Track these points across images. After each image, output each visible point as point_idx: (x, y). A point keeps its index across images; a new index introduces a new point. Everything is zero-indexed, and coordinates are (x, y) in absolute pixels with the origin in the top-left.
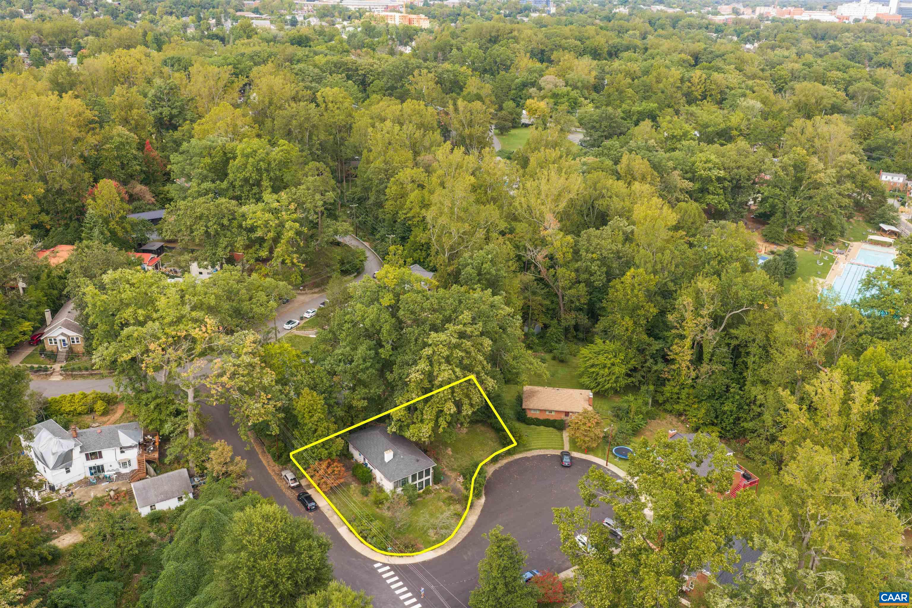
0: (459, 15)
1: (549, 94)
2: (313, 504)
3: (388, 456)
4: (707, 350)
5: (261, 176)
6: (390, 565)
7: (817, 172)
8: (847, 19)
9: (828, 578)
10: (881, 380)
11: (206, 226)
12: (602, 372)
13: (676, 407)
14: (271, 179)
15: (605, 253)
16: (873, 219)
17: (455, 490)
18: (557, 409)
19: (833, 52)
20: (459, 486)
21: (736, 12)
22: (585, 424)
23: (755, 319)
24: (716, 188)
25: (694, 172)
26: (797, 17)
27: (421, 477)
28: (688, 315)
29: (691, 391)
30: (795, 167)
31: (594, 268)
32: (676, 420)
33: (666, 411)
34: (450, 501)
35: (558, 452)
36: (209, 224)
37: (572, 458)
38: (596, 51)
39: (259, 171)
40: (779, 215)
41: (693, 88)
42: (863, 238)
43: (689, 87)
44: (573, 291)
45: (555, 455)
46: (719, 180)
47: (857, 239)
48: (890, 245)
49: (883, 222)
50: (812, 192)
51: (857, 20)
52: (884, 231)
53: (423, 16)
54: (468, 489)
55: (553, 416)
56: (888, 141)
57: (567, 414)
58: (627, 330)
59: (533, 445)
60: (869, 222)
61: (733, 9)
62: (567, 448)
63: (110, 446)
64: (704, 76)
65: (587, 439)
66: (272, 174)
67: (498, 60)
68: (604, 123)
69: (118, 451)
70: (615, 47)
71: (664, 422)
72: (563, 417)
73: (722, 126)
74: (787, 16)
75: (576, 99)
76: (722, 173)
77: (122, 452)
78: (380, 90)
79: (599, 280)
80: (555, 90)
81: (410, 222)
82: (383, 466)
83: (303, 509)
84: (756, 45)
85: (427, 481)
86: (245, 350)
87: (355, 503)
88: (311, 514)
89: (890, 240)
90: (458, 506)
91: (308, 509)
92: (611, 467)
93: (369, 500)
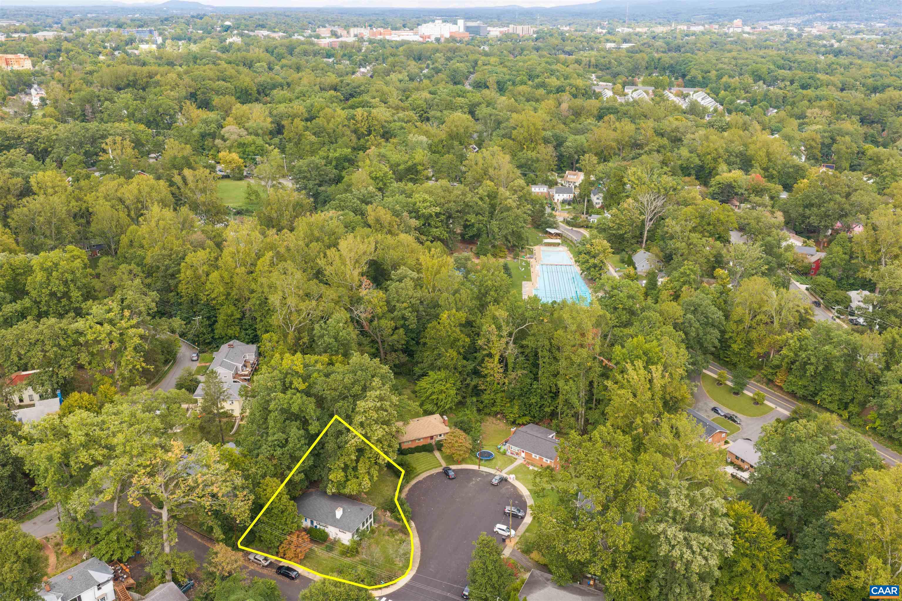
0: (59, 50)
1: (235, 144)
2: (295, 573)
3: (339, 513)
4: (511, 361)
5: (68, 288)
6: (386, 596)
7: (506, 199)
8: (429, 37)
9: (706, 492)
10: (645, 358)
11: (43, 351)
12: (440, 397)
13: (494, 409)
14: (78, 288)
15: (413, 301)
16: (540, 225)
17: (390, 524)
18: (425, 436)
19: (437, 73)
20: (390, 519)
21: (334, 34)
22: (457, 441)
23: (539, 331)
24: (435, 221)
25: (417, 212)
26: (388, 37)
27: (367, 521)
28: (494, 338)
29: (503, 394)
30: (489, 196)
31: (407, 314)
32: (494, 419)
33: (486, 414)
34: (392, 533)
35: (440, 470)
36: (48, 347)
37: (454, 471)
38: (247, 91)
39: (66, 283)
40: (484, 236)
41: (359, 125)
42: (539, 242)
43: (355, 125)
44: (395, 337)
45: (438, 473)
46: (438, 215)
47: (537, 244)
48: (558, 244)
49: (549, 227)
50: (505, 214)
51: (438, 40)
52: (550, 233)
53: (22, 56)
54: (399, 520)
55: (422, 443)
56: (528, 160)
57: (432, 438)
58: (452, 359)
59: (418, 470)
60: (537, 228)
61: (332, 31)
62: (444, 464)
63: (88, 587)
64: (366, 114)
65: (462, 452)
66: (79, 284)
67: (161, 110)
68: (314, 173)
69: (96, 588)
70: (262, 85)
71: (488, 423)
72: (429, 441)
73: (410, 163)
74: (379, 37)
75: (262, 146)
76: (438, 209)
77: (99, 589)
78: (79, 163)
79: (413, 322)
80: (241, 140)
81: (214, 302)
82: (336, 523)
83: (287, 580)
84: (368, 68)
85: (371, 523)
86: (212, 460)
87: (325, 560)
88: (297, 581)
89: (559, 241)
90: (400, 535)
91: (293, 579)
92: (483, 469)
93: (335, 554)
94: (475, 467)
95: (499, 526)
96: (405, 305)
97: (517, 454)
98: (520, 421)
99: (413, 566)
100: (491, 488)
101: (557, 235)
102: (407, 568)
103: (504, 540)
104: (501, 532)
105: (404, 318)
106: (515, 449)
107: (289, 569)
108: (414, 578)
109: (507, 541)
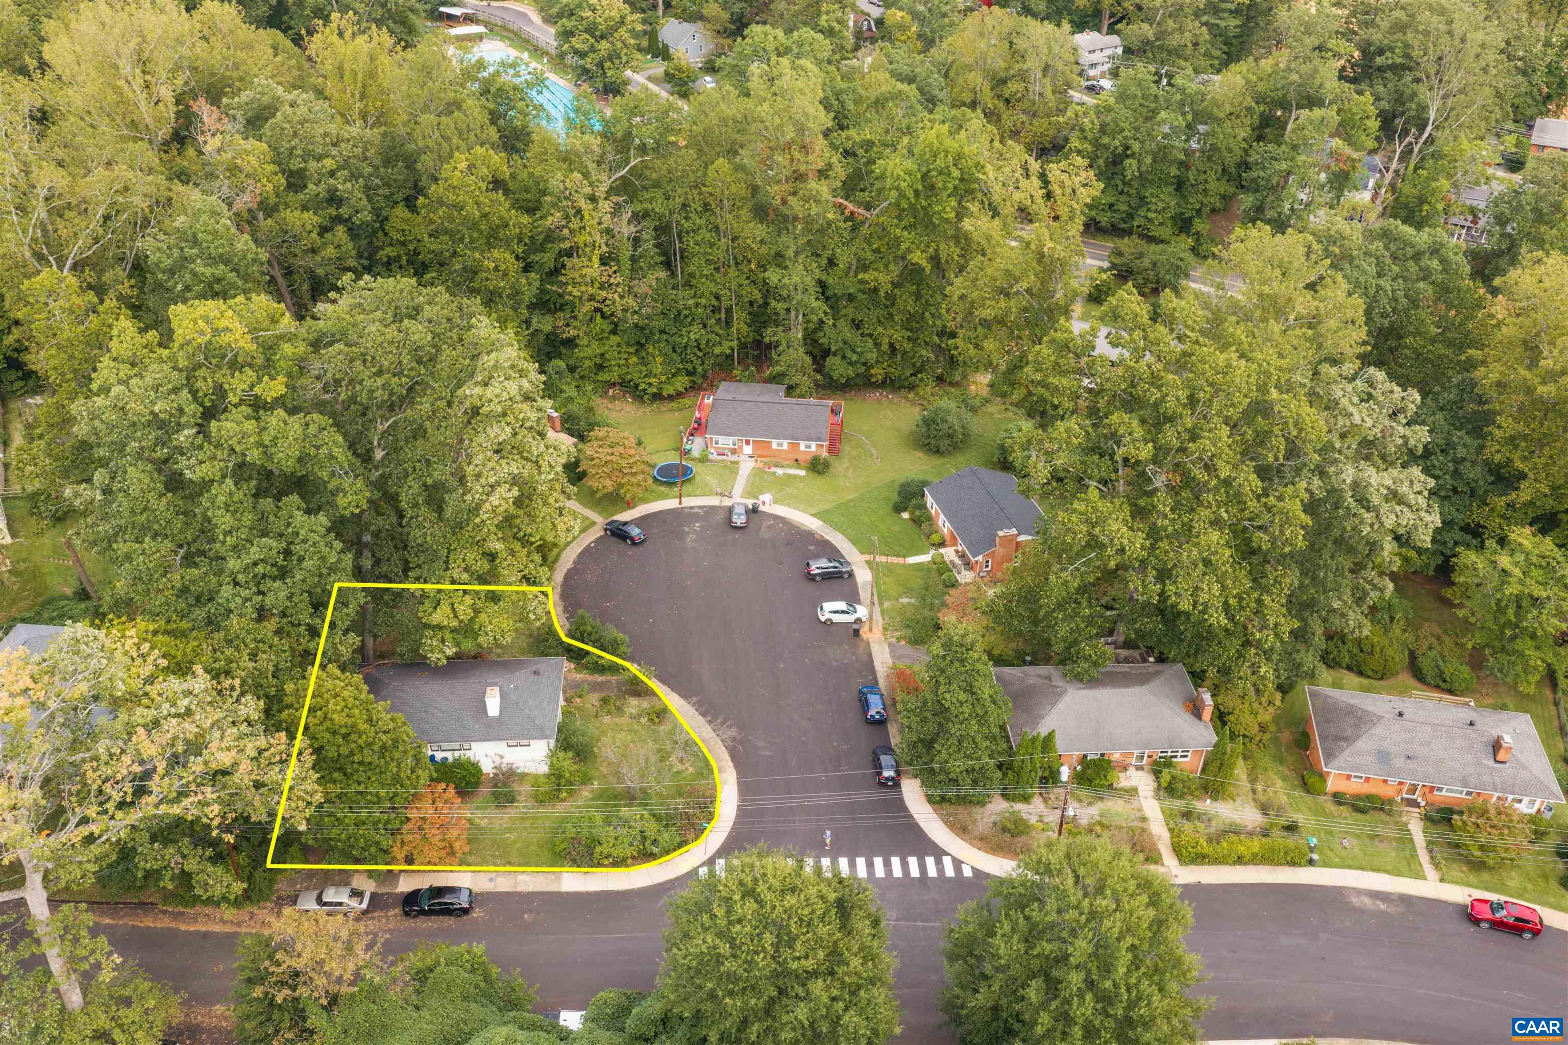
2: (460, 895)
3: (493, 705)
6: (718, 856)
22: (621, 455)
28: (583, 205)
35: (597, 533)
45: (597, 541)
48: (484, 36)
49: (444, 5)
62: (599, 518)
82: (493, 730)
83: (453, 921)
87: (509, 830)
88: (476, 913)
89: (480, 29)
90: (633, 702)
91: (465, 911)
92: (688, 502)
93: (523, 807)
94: (671, 504)
95: (828, 606)
96: (328, 163)
97: (734, 452)
98: (668, 390)
99: (718, 760)
100: (737, 535)
101: (468, 19)
102: (711, 771)
103: (856, 632)
104: (837, 618)
105: (334, 199)
106: (724, 442)
107: (438, 891)
108: (744, 789)
109: (864, 633)
